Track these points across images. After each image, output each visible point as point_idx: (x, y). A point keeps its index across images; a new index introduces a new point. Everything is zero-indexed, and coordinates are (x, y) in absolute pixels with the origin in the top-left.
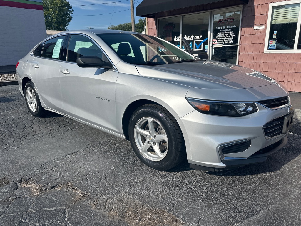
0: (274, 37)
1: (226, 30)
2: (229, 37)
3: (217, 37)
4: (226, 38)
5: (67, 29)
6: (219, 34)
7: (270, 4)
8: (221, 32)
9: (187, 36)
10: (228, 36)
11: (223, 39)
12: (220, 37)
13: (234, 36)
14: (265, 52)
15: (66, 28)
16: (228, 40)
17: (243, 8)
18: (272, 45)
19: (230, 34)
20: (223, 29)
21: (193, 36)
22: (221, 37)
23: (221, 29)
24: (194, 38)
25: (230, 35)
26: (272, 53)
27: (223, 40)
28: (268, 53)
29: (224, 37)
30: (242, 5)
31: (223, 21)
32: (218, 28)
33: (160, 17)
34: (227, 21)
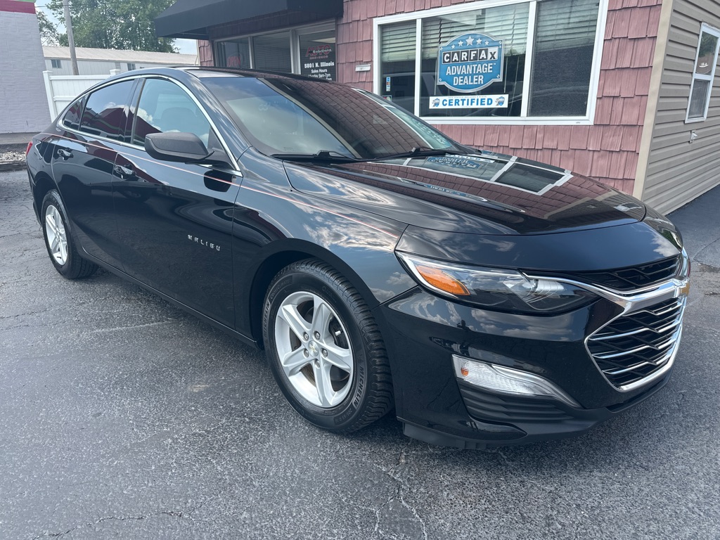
0: (388, 89)
1: (321, 71)
5: (174, 47)
7: (374, 19)
8: (314, 74)
15: (172, 45)
17: (337, 26)
20: (315, 68)
23: (312, 68)
30: (334, 20)
31: (314, 52)
32: (307, 66)
33: (218, 38)
34: (319, 51)
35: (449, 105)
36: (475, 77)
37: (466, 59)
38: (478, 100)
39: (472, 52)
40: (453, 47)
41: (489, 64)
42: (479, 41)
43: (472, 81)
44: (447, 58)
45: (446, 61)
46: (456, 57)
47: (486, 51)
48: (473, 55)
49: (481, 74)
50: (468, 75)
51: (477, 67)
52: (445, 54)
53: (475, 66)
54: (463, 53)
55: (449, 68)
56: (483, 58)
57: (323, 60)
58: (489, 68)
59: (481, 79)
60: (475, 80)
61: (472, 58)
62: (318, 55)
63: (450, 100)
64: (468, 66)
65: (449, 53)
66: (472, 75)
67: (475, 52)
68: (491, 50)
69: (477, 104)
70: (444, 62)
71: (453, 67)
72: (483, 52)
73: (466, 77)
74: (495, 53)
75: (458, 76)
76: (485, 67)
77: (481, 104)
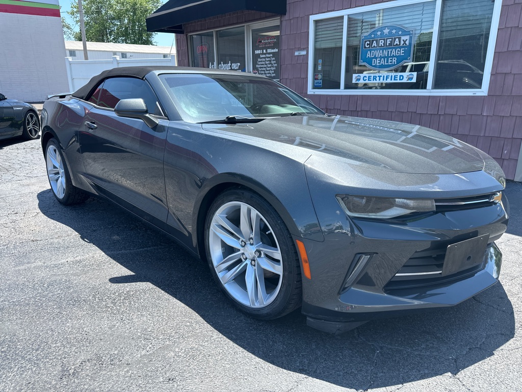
0: (320, 68)
1: (267, 55)
2: (271, 67)
3: (257, 66)
4: (268, 69)
6: (259, 62)
7: (310, 16)
8: (262, 58)
9: (224, 64)
10: (269, 66)
11: (265, 69)
12: (260, 66)
13: (276, 65)
14: (309, 93)
15: (152, 40)
16: (271, 72)
17: (281, 22)
18: (318, 81)
19: (272, 62)
20: (263, 54)
21: (230, 64)
22: (262, 66)
23: (261, 54)
24: (231, 66)
25: (272, 64)
26: (316, 93)
27: (263, 71)
28: (312, 93)
29: (265, 66)
30: (279, 18)
31: (263, 41)
32: (257, 52)
33: (191, 32)
34: (266, 41)
35: (369, 80)
36: (390, 59)
37: (383, 45)
38: (392, 76)
39: (388, 40)
40: (373, 36)
41: (402, 49)
42: (394, 31)
43: (387, 62)
44: (368, 45)
45: (367, 46)
46: (375, 44)
47: (400, 39)
48: (388, 42)
49: (395, 57)
50: (384, 58)
51: (391, 52)
52: (366, 42)
53: (390, 50)
54: (380, 41)
55: (369, 52)
56: (397, 44)
57: (269, 48)
58: (402, 52)
59: (395, 60)
60: (390, 61)
61: (388, 45)
62: (266, 43)
63: (369, 77)
64: (385, 51)
65: (370, 41)
66: (388, 57)
67: (391, 40)
68: (403, 38)
69: (391, 80)
70: (365, 47)
71: (372, 52)
72: (397, 39)
73: (383, 59)
74: (406, 40)
75: (376, 58)
76: (398, 51)
77: (394, 80)
